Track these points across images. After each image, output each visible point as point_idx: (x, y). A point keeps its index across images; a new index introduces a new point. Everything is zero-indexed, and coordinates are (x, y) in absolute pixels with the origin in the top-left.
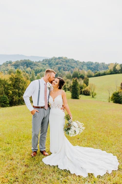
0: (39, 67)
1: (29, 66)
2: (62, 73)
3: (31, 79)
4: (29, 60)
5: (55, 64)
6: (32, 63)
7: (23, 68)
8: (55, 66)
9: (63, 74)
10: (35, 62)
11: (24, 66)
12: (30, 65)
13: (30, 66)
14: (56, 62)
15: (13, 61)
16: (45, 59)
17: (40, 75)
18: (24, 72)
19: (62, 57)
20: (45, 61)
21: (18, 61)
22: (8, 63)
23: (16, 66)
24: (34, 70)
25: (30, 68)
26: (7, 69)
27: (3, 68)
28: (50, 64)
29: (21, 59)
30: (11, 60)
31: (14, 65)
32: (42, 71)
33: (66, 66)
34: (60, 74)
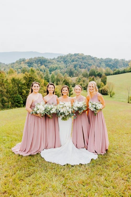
0: (53, 64)
1: (43, 63)
2: (78, 70)
3: (45, 77)
4: (43, 57)
5: (70, 61)
6: (47, 61)
7: (37, 66)
8: (71, 63)
9: (79, 72)
10: (49, 59)
11: (38, 64)
12: (44, 62)
13: (44, 64)
14: (72, 59)
15: (26, 59)
16: (60, 56)
17: (55, 74)
18: (38, 70)
19: (79, 54)
20: (59, 58)
21: (32, 58)
22: (21, 60)
23: (30, 64)
24: (48, 68)
25: (44, 65)
26: (20, 67)
27: (17, 66)
28: (65, 61)
29: (35, 57)
30: (24, 58)
31: (28, 63)
32: (57, 68)
33: (82, 63)
34: (76, 72)
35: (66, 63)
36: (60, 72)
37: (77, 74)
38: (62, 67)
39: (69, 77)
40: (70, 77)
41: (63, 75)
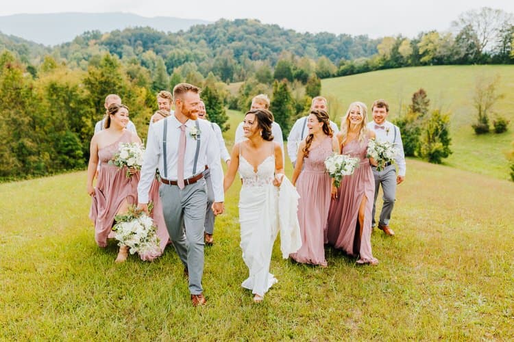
0: (178, 48)
1: (150, 44)
2: (244, 65)
3: (154, 83)
4: (149, 28)
5: (224, 39)
7: (134, 52)
8: (226, 45)
9: (249, 70)
11: (135, 47)
12: (153, 42)
13: (153, 47)
14: (228, 34)
15: (103, 32)
16: (197, 26)
17: (183, 71)
18: (135, 64)
19: (246, 20)
20: (195, 32)
21: (118, 31)
22: (89, 36)
23: (112, 46)
24: (164, 57)
25: (154, 51)
26: (87, 54)
27: (76, 51)
28: (210, 39)
29: (128, 27)
30: (97, 28)
31: (108, 44)
32: (189, 59)
33: (255, 44)
34: (241, 70)
35: (212, 44)
36: (197, 68)
37: (243, 76)
38: (203, 55)
39: (222, 83)
40: (225, 82)
41: (205, 77)
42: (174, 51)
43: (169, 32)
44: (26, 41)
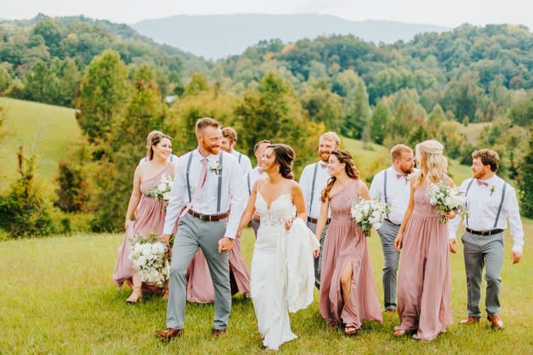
0: (393, 66)
1: (351, 61)
2: (495, 96)
3: (349, 117)
4: (351, 37)
5: (467, 55)
6: (366, 52)
7: (327, 72)
8: (468, 65)
9: (501, 104)
10: (378, 46)
11: (329, 64)
12: (356, 57)
13: (355, 64)
14: (472, 48)
15: (285, 42)
16: (426, 34)
17: (396, 103)
18: (323, 88)
19: (506, 25)
20: (420, 43)
21: (307, 40)
22: (266, 46)
23: (296, 62)
24: (368, 81)
25: (355, 71)
26: (259, 72)
27: (245, 68)
28: (443, 54)
29: (321, 34)
30: (278, 37)
31: (291, 58)
32: (408, 84)
33: (517, 64)
34: (489, 103)
35: (446, 62)
36: (418, 98)
37: (492, 113)
38: (429, 78)
39: (455, 123)
40: (460, 121)
41: (429, 112)
42: (386, 71)
43: (381, 43)
44: (181, 53)
